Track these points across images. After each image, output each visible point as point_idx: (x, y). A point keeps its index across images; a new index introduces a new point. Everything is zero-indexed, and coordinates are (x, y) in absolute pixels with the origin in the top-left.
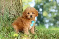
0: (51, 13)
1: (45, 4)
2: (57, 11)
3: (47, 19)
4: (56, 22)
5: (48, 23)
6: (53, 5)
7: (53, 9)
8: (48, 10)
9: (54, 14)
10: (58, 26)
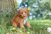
0: (34, 8)
1: (29, 1)
2: (38, 6)
3: (31, 13)
4: (38, 14)
5: (32, 15)
6: (35, 2)
7: (35, 5)
8: (32, 6)
9: (36, 9)
10: (39, 18)
